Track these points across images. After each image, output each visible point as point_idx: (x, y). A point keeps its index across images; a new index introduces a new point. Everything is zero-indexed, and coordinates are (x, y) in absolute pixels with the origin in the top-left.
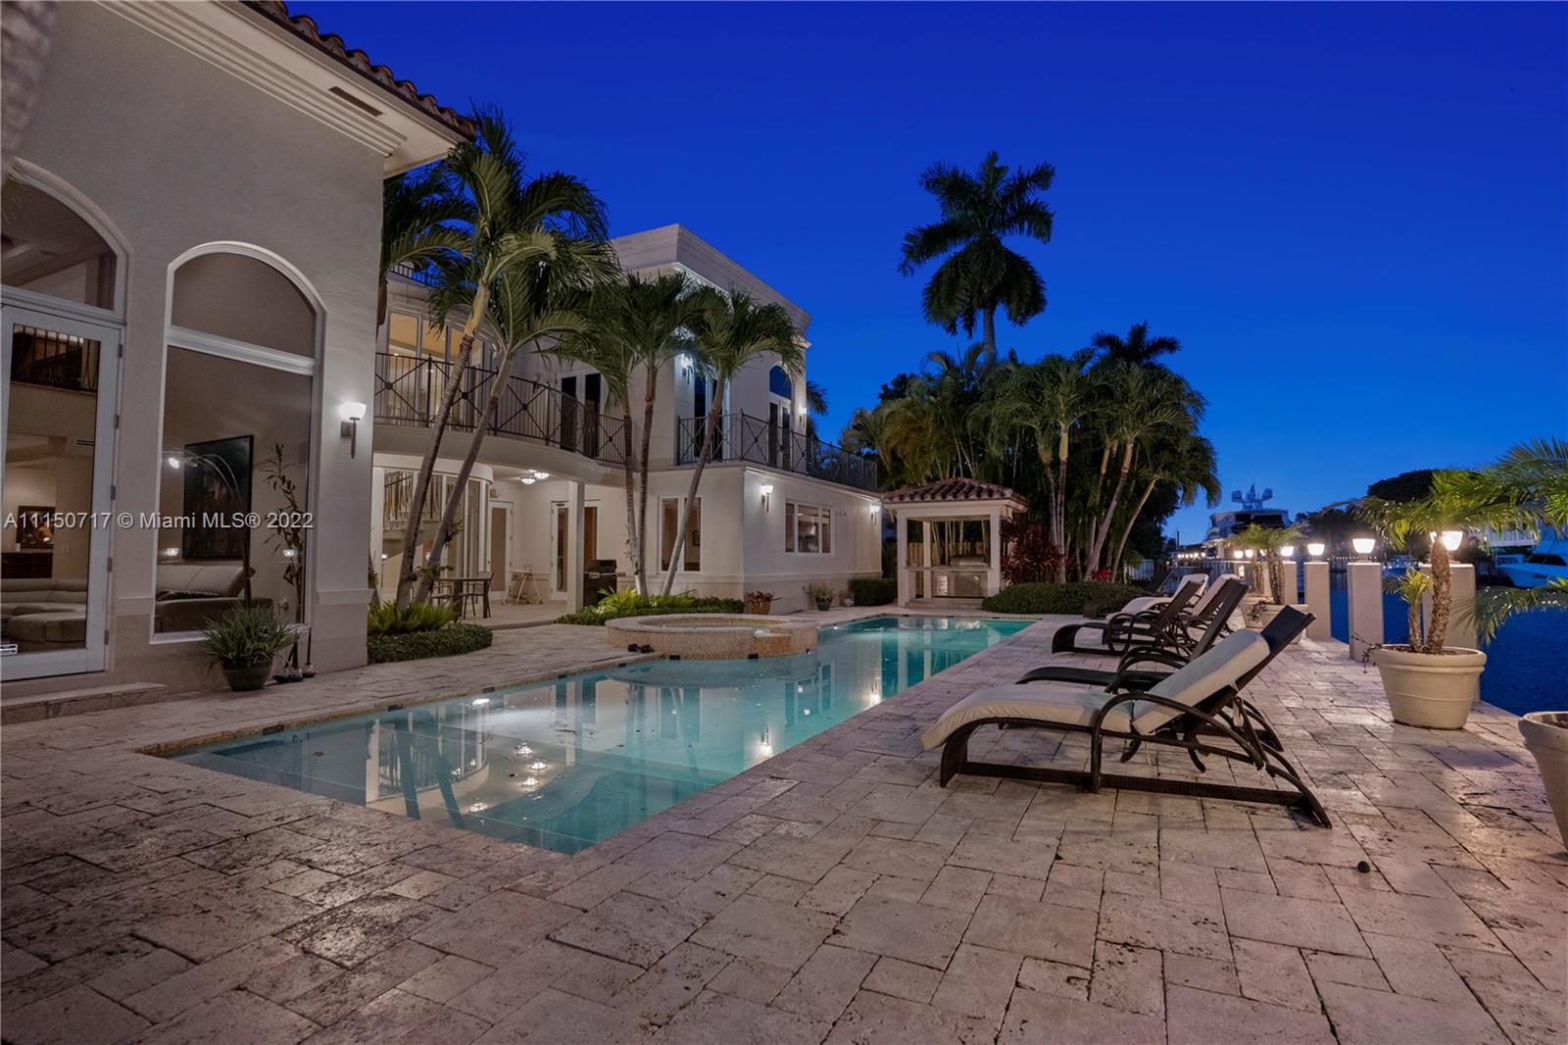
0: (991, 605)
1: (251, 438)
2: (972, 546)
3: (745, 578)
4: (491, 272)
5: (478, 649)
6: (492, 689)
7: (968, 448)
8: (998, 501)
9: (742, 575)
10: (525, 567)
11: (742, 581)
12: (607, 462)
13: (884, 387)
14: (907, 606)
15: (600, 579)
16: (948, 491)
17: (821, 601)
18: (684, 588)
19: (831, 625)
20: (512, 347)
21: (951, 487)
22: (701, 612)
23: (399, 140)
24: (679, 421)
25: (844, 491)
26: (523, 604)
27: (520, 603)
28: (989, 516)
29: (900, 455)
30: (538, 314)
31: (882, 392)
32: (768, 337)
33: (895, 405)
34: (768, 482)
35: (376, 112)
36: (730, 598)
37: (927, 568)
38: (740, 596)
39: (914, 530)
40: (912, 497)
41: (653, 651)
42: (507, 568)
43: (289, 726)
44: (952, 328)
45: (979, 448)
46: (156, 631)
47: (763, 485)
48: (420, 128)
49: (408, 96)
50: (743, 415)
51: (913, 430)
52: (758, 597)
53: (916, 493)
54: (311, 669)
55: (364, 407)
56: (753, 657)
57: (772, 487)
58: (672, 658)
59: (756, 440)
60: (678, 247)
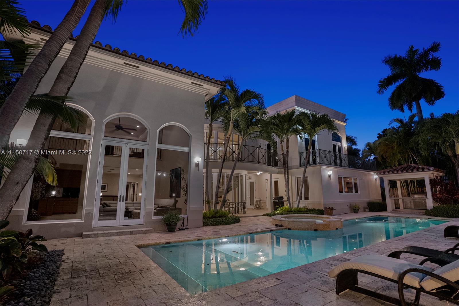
0: (429, 213)
1: (181, 167)
2: (422, 189)
3: (324, 202)
4: (233, 119)
5: (234, 223)
6: (228, 236)
7: (415, 152)
8: (427, 172)
9: (323, 201)
10: (259, 198)
11: (323, 203)
12: (280, 167)
13: (379, 134)
14: (391, 212)
15: (278, 202)
16: (404, 169)
17: (355, 210)
18: (305, 205)
19: (355, 219)
20: (243, 138)
21: (406, 168)
22: (307, 214)
23: (208, 90)
24: (300, 153)
25: (362, 172)
26: (259, 209)
27: (258, 209)
28: (424, 178)
29: (385, 157)
30: (248, 128)
31: (378, 136)
32: (323, 124)
33: (382, 140)
34: (330, 170)
35: (202, 86)
36: (319, 209)
37: (400, 198)
38: (322, 208)
39: (393, 184)
40: (389, 172)
41: (283, 227)
42: (255, 199)
43: (172, 243)
44: (402, 110)
45: (418, 153)
46: (154, 216)
47: (329, 171)
48: (212, 87)
49: (208, 80)
50: (319, 150)
51: (389, 148)
52: (328, 209)
53: (390, 171)
54: (187, 227)
55: (201, 158)
56: (316, 230)
57: (331, 172)
58: (289, 229)
59: (325, 157)
60: (296, 102)
